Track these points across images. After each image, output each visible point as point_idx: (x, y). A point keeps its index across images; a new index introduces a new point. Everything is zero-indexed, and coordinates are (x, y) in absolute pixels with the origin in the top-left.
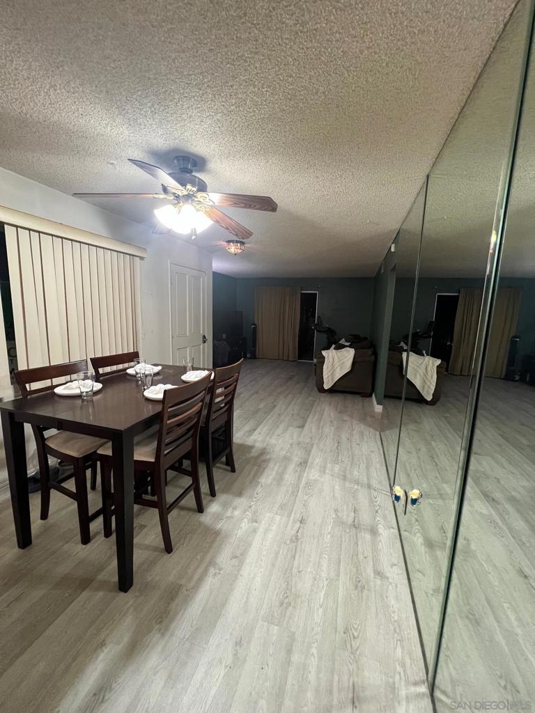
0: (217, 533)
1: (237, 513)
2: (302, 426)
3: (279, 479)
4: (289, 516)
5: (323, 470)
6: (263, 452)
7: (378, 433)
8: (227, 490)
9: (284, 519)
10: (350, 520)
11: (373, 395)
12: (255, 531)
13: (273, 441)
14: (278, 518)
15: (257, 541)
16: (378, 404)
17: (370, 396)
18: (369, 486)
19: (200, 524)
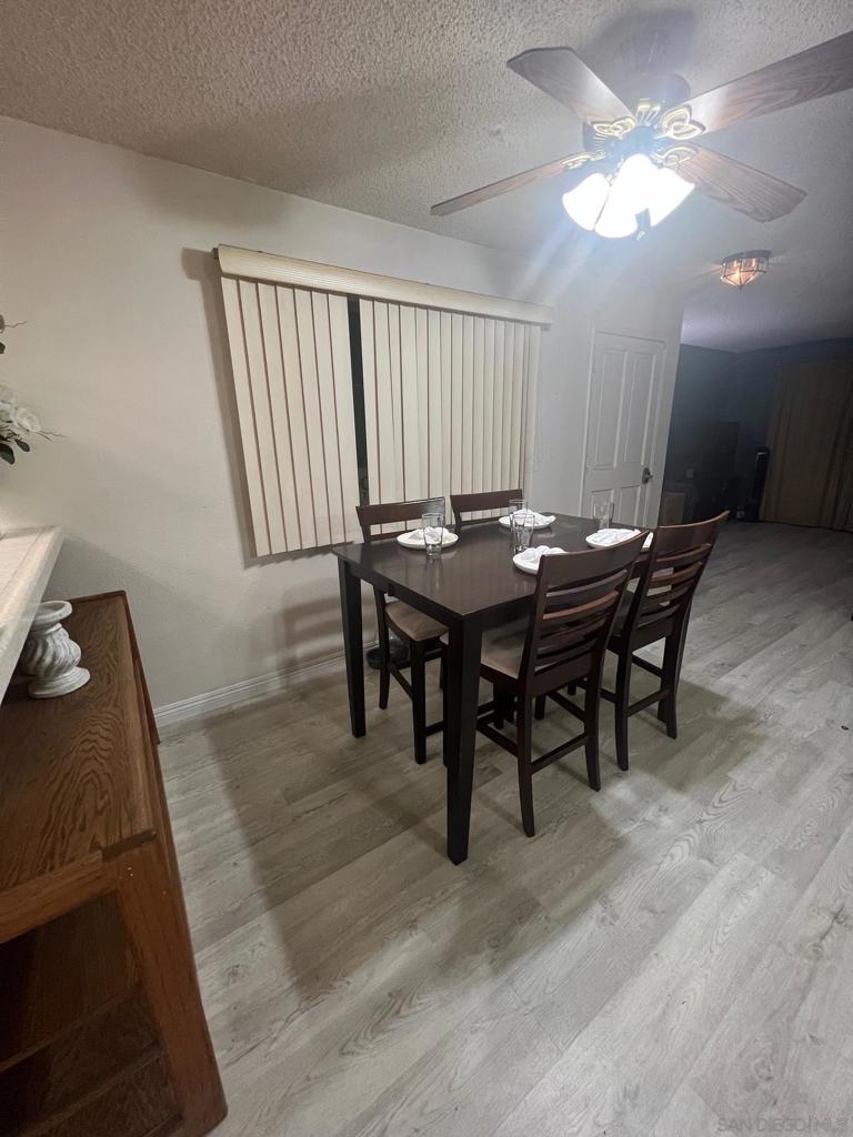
1: (666, 821)
8: (653, 767)
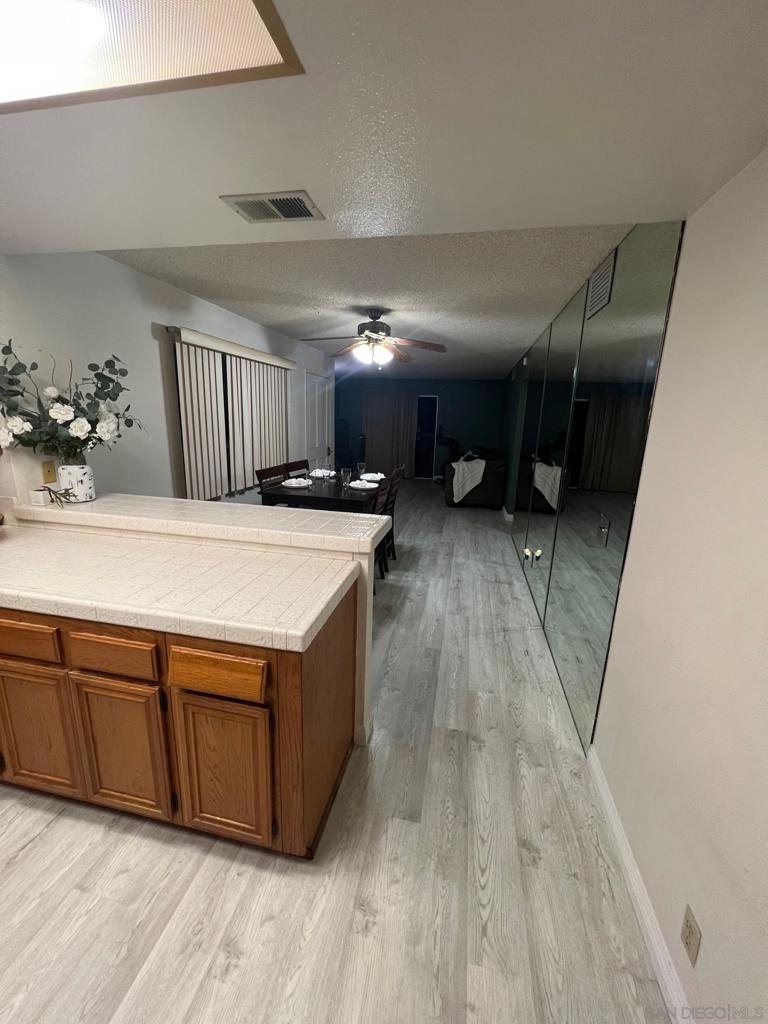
0: (402, 587)
1: (410, 579)
2: (441, 532)
3: (434, 562)
4: (449, 578)
5: (467, 557)
6: (412, 549)
7: (509, 536)
9: (446, 581)
10: (493, 579)
11: (504, 508)
12: (428, 586)
13: (418, 542)
14: (441, 580)
15: (431, 591)
16: (509, 513)
17: (501, 509)
18: (505, 565)
19: (386, 585)
